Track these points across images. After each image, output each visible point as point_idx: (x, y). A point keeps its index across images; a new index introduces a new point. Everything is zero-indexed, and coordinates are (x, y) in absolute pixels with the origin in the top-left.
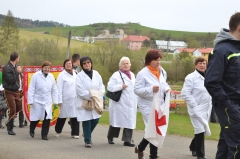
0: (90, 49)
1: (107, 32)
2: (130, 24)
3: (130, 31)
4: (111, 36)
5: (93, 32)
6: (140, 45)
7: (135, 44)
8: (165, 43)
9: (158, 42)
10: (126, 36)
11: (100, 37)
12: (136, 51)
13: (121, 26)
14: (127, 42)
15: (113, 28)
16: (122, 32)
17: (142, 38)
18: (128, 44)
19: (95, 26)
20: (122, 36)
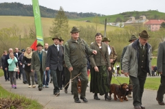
0: (121, 32)
1: (133, 18)
2: (150, 11)
3: (151, 17)
4: (137, 21)
5: (123, 19)
6: (159, 27)
7: (155, 26)
10: (148, 21)
11: (128, 22)
12: (156, 31)
13: (144, 13)
14: (149, 25)
15: (137, 15)
16: (144, 17)
17: (160, 22)
18: (150, 27)
19: (124, 14)
20: (144, 20)
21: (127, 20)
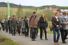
1: (47, 8)
2: (53, 5)
3: (53, 7)
4: (48, 9)
6: (56, 11)
7: (54, 11)
8: (63, 10)
9: (61, 10)
10: (52, 9)
11: (45, 9)
13: (50, 6)
14: (52, 10)
15: (48, 7)
16: (51, 8)
17: (56, 9)
19: (43, 6)
20: (51, 9)
21: (44, 9)
